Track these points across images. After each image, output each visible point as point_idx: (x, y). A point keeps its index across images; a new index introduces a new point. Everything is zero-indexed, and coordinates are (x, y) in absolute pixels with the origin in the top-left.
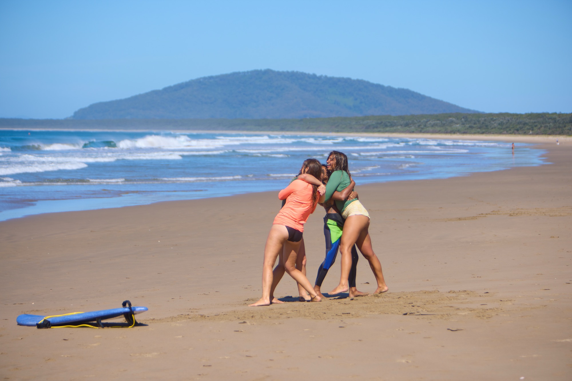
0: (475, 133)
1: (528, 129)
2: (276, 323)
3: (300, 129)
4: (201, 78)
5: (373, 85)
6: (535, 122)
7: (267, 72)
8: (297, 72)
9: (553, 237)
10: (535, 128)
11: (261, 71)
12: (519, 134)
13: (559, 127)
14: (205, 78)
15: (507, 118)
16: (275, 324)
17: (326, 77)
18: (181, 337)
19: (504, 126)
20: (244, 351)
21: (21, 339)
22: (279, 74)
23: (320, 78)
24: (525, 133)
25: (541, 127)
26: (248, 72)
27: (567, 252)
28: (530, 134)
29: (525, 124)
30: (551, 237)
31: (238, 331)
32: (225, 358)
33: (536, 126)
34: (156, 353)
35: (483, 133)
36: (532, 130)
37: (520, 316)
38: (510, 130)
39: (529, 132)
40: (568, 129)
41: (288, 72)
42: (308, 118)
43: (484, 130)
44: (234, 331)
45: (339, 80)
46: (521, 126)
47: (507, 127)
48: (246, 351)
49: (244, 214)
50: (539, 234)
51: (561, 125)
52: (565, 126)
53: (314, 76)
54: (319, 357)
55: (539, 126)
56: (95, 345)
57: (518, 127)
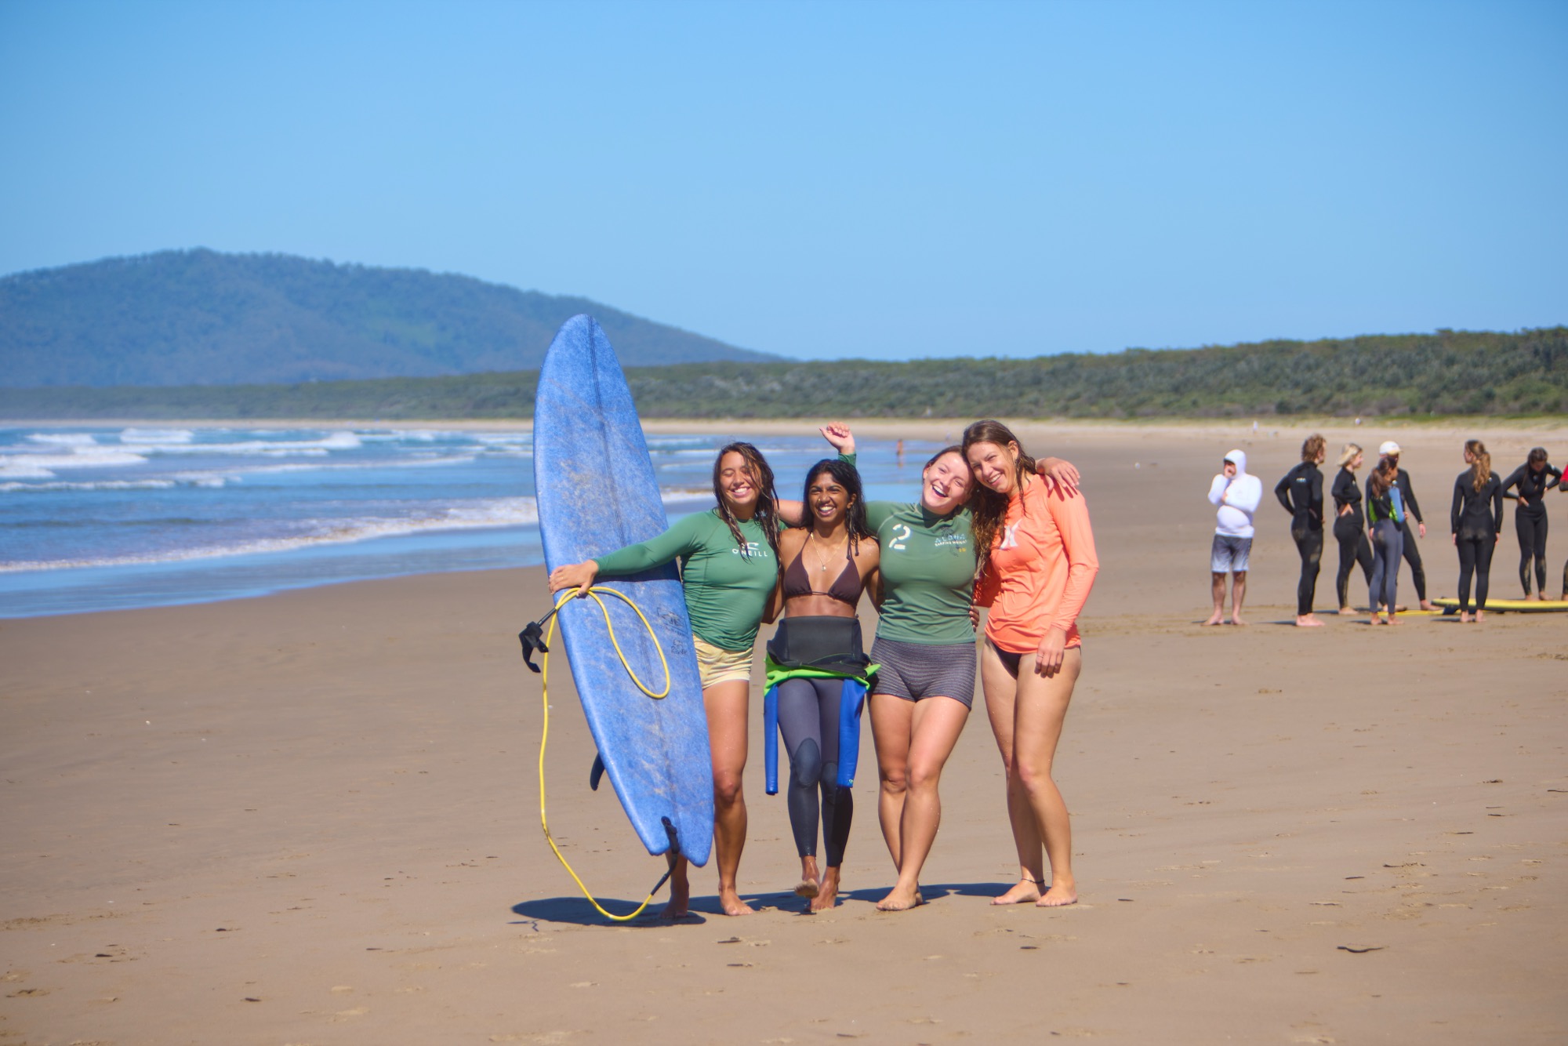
0: (774, 416)
1: (923, 404)
2: (828, 942)
3: (291, 413)
4: (15, 276)
5: (488, 289)
6: (937, 385)
7: (199, 256)
8: (280, 256)
9: (1266, 692)
10: (940, 400)
11: (180, 253)
12: (897, 416)
13: (1006, 397)
14: (25, 276)
15: (863, 373)
16: (824, 942)
17: (360, 267)
18: (587, 984)
19: (855, 397)
20: (814, 1021)
21: (114, 1000)
22: (231, 261)
23: (343, 271)
24: (914, 415)
25: (956, 396)
26: (144, 258)
27: (1356, 730)
28: (927, 418)
29: (912, 389)
30: (1260, 692)
31: (741, 965)
32: (782, 1043)
33: (941, 394)
34: (562, 1033)
35: (797, 416)
36: (933, 405)
37: (1500, 907)
38: (871, 406)
39: (924, 411)
40: (1030, 402)
41: (255, 256)
42: (313, 380)
43: (798, 409)
44: (729, 965)
45: (397, 275)
46: (901, 394)
47: (863, 400)
48: (820, 1021)
49: (314, 644)
50: (1217, 685)
51: (1010, 391)
52: (1021, 394)
53: (328, 266)
54: (1054, 1033)
55: (950, 395)
56: (353, 1012)
57: (893, 397)
